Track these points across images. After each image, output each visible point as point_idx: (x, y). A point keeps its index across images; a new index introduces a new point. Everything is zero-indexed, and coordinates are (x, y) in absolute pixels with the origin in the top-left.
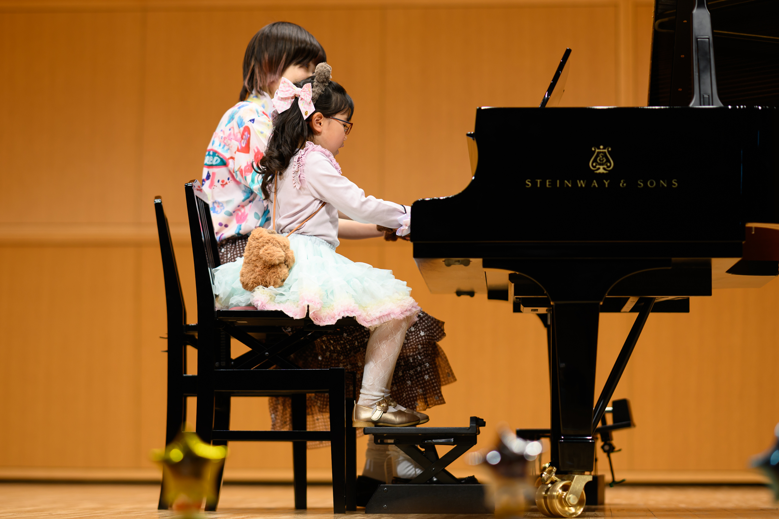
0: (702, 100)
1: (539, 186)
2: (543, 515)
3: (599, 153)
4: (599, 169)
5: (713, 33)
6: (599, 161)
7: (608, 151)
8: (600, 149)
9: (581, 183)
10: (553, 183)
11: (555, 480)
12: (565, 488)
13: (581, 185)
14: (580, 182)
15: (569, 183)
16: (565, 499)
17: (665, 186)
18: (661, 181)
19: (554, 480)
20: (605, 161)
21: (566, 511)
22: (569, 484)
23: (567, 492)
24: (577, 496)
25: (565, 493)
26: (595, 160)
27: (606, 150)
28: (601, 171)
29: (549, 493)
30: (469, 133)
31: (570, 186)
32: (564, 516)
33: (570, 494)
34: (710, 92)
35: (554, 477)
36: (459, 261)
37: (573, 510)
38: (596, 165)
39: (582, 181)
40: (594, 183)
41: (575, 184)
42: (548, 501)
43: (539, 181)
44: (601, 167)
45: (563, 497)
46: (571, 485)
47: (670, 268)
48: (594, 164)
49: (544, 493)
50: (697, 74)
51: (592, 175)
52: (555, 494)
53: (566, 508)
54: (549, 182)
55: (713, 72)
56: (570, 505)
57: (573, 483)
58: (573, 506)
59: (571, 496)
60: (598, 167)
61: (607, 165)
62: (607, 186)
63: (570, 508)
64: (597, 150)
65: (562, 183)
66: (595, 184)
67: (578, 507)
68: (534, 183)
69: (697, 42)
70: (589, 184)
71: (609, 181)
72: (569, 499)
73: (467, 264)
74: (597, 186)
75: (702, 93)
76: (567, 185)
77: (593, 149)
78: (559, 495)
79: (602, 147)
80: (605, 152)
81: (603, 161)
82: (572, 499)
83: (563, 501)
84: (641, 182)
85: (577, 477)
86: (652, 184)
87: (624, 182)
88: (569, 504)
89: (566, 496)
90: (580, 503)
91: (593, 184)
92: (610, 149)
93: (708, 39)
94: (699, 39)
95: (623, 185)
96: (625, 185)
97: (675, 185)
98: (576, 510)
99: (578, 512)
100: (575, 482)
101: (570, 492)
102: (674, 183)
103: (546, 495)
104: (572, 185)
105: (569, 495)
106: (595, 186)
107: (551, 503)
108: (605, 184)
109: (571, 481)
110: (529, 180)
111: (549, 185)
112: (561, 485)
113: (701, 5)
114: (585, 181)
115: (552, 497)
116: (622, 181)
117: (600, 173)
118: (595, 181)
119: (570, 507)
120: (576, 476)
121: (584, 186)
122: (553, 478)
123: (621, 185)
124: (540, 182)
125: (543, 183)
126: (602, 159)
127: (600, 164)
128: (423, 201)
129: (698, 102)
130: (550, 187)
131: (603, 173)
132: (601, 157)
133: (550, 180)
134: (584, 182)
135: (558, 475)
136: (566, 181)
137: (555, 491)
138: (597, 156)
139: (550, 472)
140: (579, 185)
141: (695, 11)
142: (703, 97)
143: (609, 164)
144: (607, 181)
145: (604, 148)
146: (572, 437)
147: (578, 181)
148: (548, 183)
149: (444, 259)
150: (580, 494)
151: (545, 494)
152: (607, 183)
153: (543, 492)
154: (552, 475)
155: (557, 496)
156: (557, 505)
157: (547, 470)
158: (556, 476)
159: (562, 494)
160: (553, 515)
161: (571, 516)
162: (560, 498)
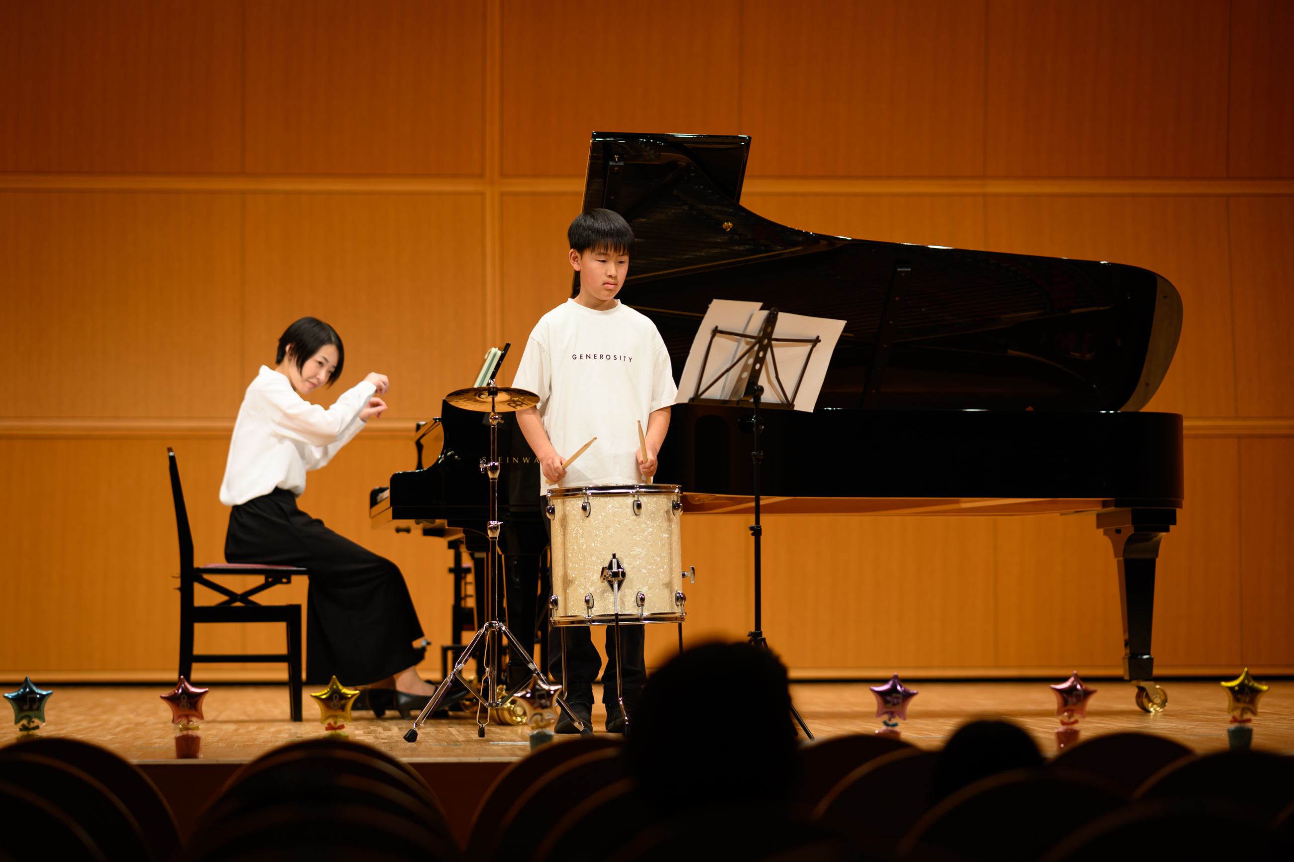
2: (494, 723)
10: (503, 461)
12: (513, 702)
13: (526, 461)
14: (525, 459)
16: (513, 710)
19: (504, 695)
21: (514, 720)
22: (517, 699)
23: (515, 705)
24: (522, 708)
25: (513, 706)
29: (500, 706)
30: (435, 418)
32: (512, 724)
33: (518, 706)
35: (504, 693)
36: (426, 521)
37: (519, 719)
41: (521, 460)
42: (500, 712)
45: (512, 709)
52: (505, 706)
53: (514, 718)
56: (517, 715)
58: (520, 716)
59: (517, 708)
63: (517, 718)
65: (511, 460)
67: (523, 717)
72: (516, 710)
76: (515, 462)
82: (519, 710)
83: (512, 713)
89: (513, 709)
90: (525, 714)
98: (522, 718)
104: (518, 462)
107: (502, 714)
112: (510, 700)
115: (503, 709)
128: (399, 474)
133: (501, 458)
135: (508, 692)
137: (506, 705)
139: (501, 690)
140: (525, 462)
155: (507, 708)
156: (507, 715)
157: (498, 687)
158: (506, 692)
159: (510, 707)
160: (503, 723)
161: (518, 723)
162: (509, 709)
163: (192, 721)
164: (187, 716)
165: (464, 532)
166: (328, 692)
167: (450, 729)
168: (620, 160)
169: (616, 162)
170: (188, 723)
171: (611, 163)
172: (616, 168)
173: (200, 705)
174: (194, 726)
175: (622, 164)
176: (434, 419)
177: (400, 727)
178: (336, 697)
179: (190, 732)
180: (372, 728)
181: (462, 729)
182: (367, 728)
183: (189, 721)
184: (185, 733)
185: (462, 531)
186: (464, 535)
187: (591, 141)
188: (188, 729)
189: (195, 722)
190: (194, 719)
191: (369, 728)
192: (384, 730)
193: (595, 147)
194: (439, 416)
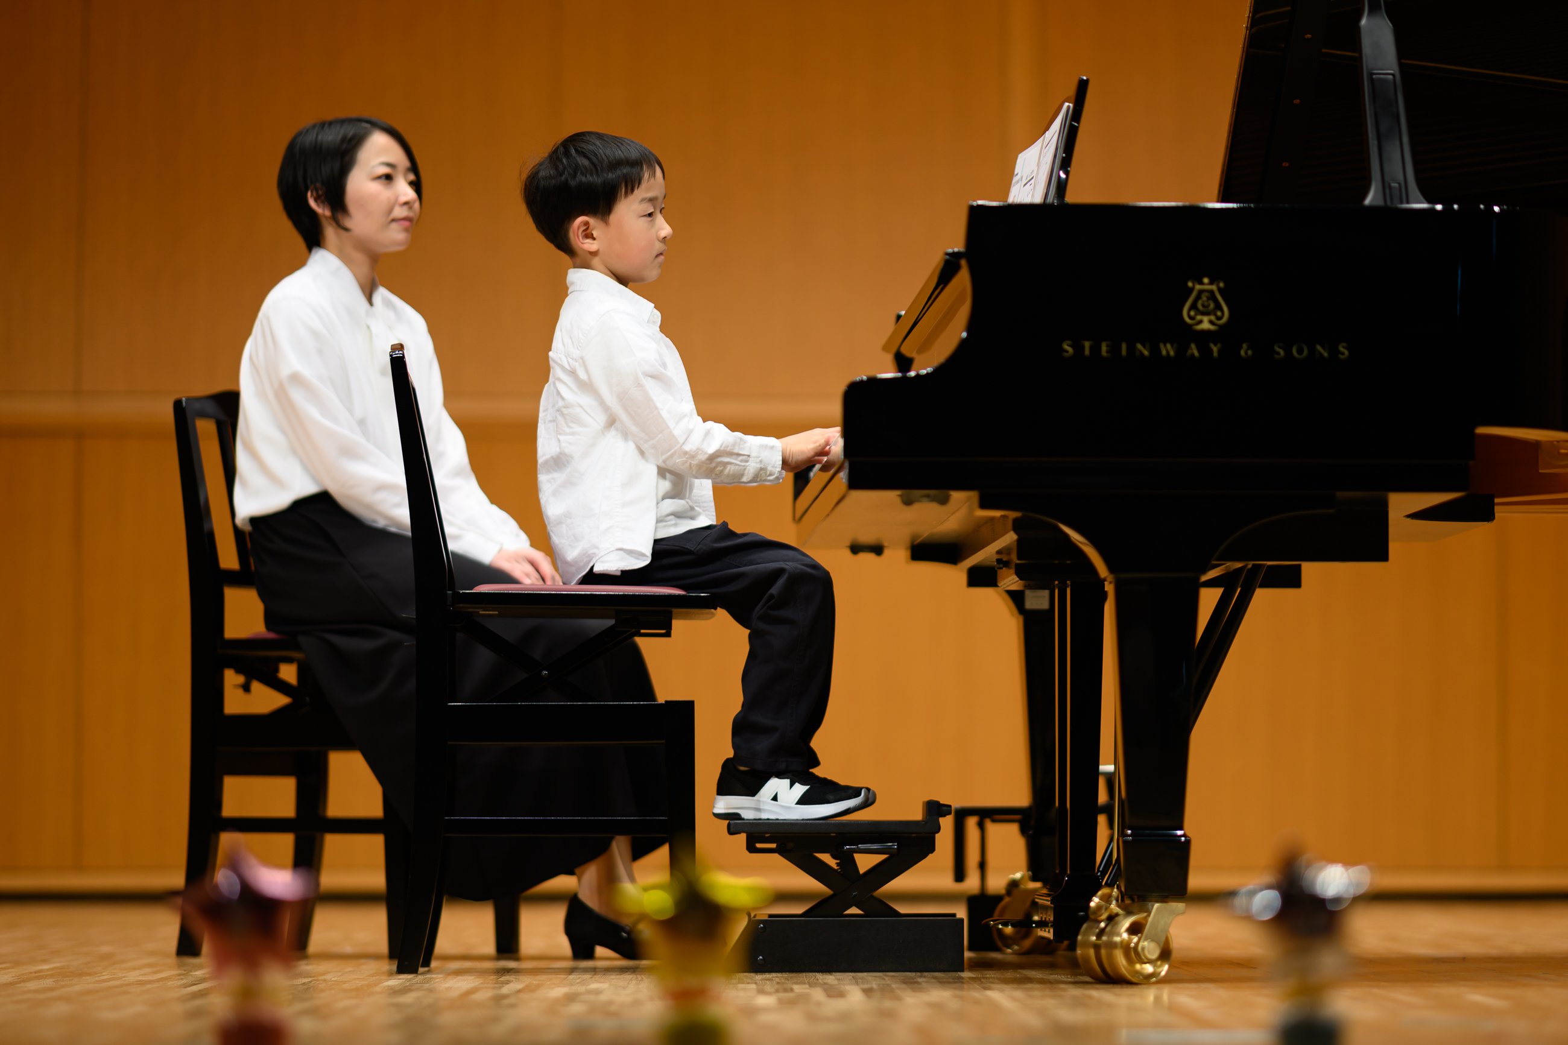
0: (1387, 191)
1: (1087, 352)
2: (1088, 979)
3: (1201, 292)
4: (1201, 322)
5: (1401, 66)
6: (1200, 307)
7: (1219, 289)
8: (1201, 283)
9: (1168, 350)
10: (1115, 349)
11: (1115, 912)
12: (1136, 929)
13: (1168, 352)
14: (1165, 346)
15: (1144, 347)
16: (1136, 948)
17: (1326, 355)
18: (1319, 347)
19: (1112, 912)
20: (1212, 306)
21: (1138, 973)
22: (1144, 922)
23: (1139, 935)
24: (1158, 943)
25: (1135, 939)
26: (1194, 306)
27: (1214, 287)
28: (1206, 325)
29: (1104, 938)
30: (950, 251)
31: (1146, 353)
32: (1134, 980)
33: (1146, 939)
34: (1401, 178)
35: (1113, 906)
36: (928, 496)
37: (1149, 969)
38: (1196, 315)
39: (1169, 346)
40: (1192, 349)
41: (1155, 351)
42: (1103, 952)
43: (1087, 344)
44: (1206, 319)
45: (1132, 945)
46: (1147, 922)
47: (1332, 511)
48: (1192, 313)
49: (1094, 938)
50: (1376, 142)
51: (1188, 334)
52: (1117, 939)
53: (1138, 966)
54: (1107, 346)
55: (1406, 139)
56: (1146, 961)
57: (1150, 919)
58: (1150, 962)
59: (1146, 943)
60: (1199, 317)
61: (1216, 315)
62: (1215, 354)
63: (1144, 966)
64: (1198, 287)
65: (1131, 349)
66: (1194, 350)
67: (1159, 963)
68: (1078, 348)
69: (1372, 81)
70: (1182, 350)
71: (1219, 345)
72: (1143, 949)
73: (944, 501)
74: (1196, 354)
75: (1387, 178)
76: (1142, 353)
77: (1190, 284)
78: (1125, 942)
79: (1206, 280)
80: (1212, 292)
81: (1209, 305)
82: (1150, 948)
83: (1133, 954)
84: (1280, 348)
85: (1158, 908)
86: (1300, 352)
87: (1248, 348)
88: (1143, 957)
89: (1137, 944)
90: (1164, 957)
91: (1190, 352)
92: (1222, 285)
93: (1391, 77)
94: (1374, 76)
95: (1246, 353)
96: (1250, 352)
97: (1343, 354)
98: (1155, 966)
99: (1159, 970)
100: (1154, 917)
101: (1146, 936)
102: (1342, 349)
103: (1099, 942)
104: (1151, 352)
105: (1144, 942)
106: (1193, 355)
107: (1110, 956)
108: (1212, 351)
109: (1145, 914)
110: (1069, 342)
111: (1107, 352)
112: (1126, 923)
113: (1374, 9)
114: (1175, 345)
115: (1112, 946)
116: (1245, 346)
117: (1203, 332)
118: (1193, 346)
119: (1145, 963)
120: (1157, 905)
121: (1172, 353)
122: (1112, 909)
123: (1242, 353)
124: (1091, 347)
125: (1096, 349)
126: (1206, 304)
127: (1203, 314)
128: (862, 381)
129: (1381, 196)
130: (1109, 355)
131: (1209, 332)
132: (1204, 299)
133: (1109, 342)
134: (1172, 346)
135: (1121, 904)
136: (1139, 346)
137: (1119, 935)
138: (1198, 297)
139: (1107, 899)
140: (1164, 353)
141: (1363, 22)
142: (1390, 187)
143: (1219, 314)
144: (1215, 345)
145: (1211, 283)
146: (1147, 832)
147: (1162, 346)
148: (1104, 348)
149: (898, 492)
150: (1163, 939)
151: (1097, 940)
152: (1215, 350)
153: (1093, 936)
154: (1111, 904)
155: (1122, 942)
156: (1121, 960)
157: (1100, 893)
158: (1118, 906)
159: (1130, 941)
160: (1111, 979)
161: (1147, 979)
162: (1126, 948)
165: (1017, 526)
167: (989, 993)
176: (947, 254)
177: (866, 986)
180: (798, 988)
181: (1018, 994)
182: (785, 990)
185: (1010, 524)
186: (1015, 537)
191: (792, 990)
192: (829, 996)
194: (958, 246)
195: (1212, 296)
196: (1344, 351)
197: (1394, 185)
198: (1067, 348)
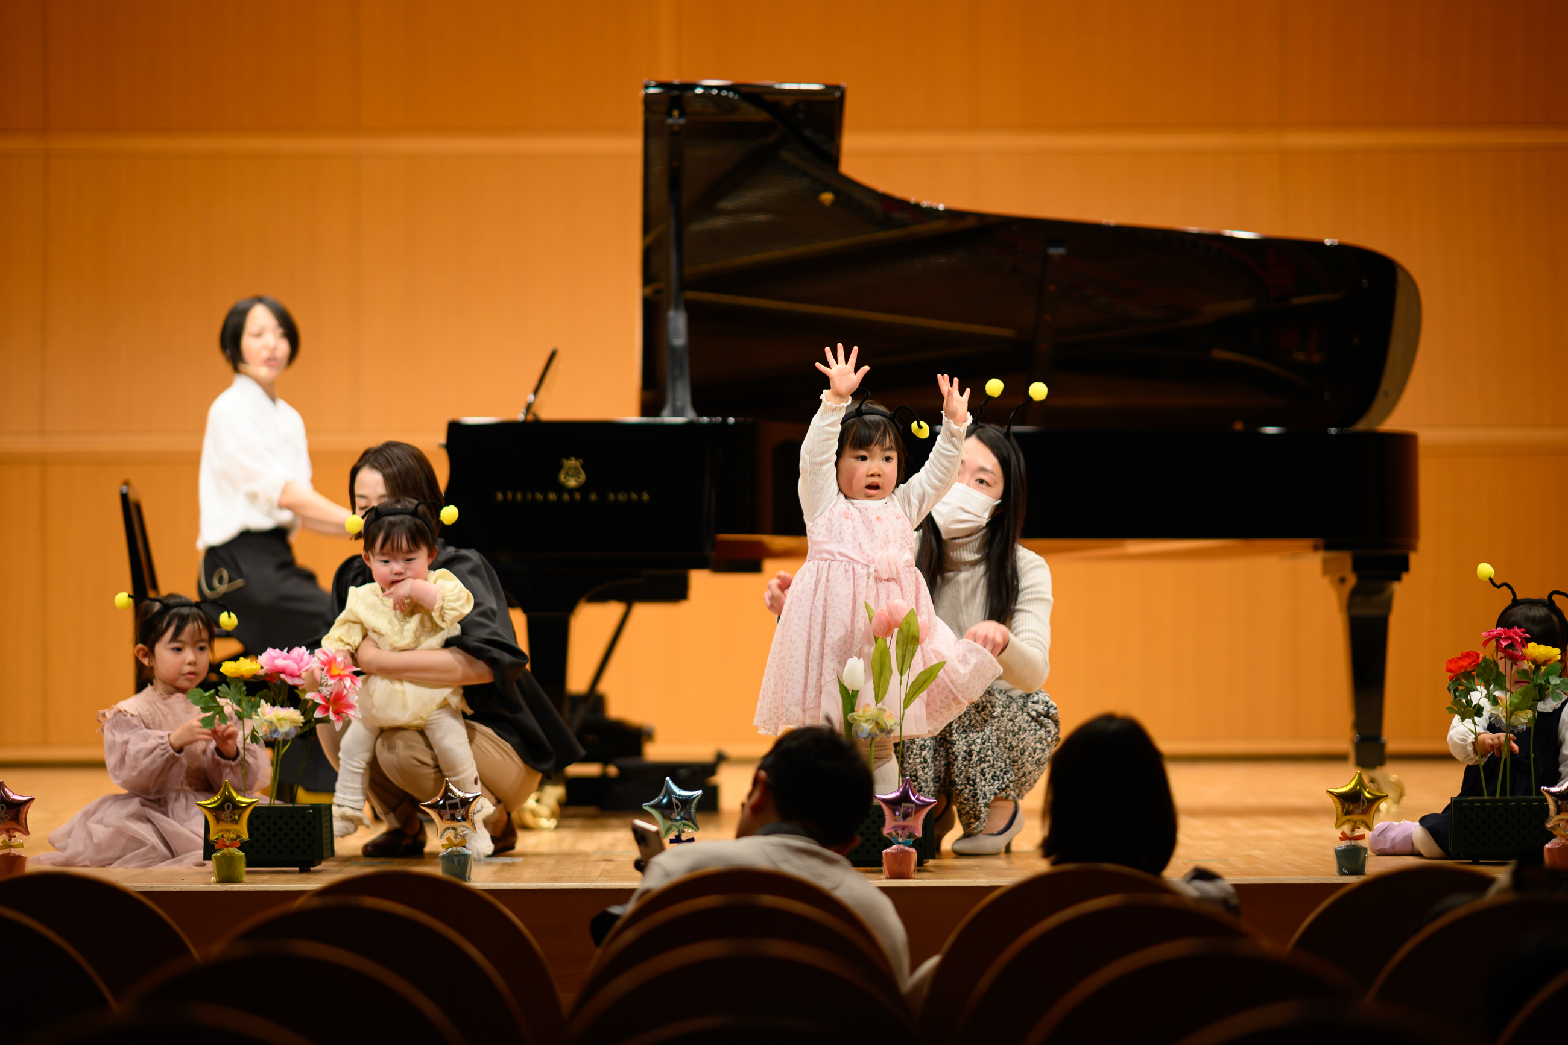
0: (675, 409)
1: (510, 498)
3: (570, 466)
4: (570, 482)
6: (571, 473)
7: (580, 464)
8: (570, 460)
9: (552, 497)
10: (524, 496)
12: (538, 801)
14: (551, 495)
15: (540, 495)
17: (636, 498)
18: (632, 495)
20: (575, 473)
23: (540, 804)
24: (549, 807)
25: (537, 806)
26: (567, 473)
27: (577, 463)
28: (572, 483)
30: (440, 443)
31: (541, 499)
33: (543, 806)
34: (683, 406)
38: (567, 478)
41: (545, 497)
43: (510, 494)
44: (572, 480)
45: (536, 809)
46: (544, 798)
50: (672, 382)
51: (561, 489)
55: (687, 381)
57: (545, 796)
60: (569, 479)
61: (578, 478)
62: (577, 499)
64: (568, 463)
65: (533, 496)
66: (566, 497)
67: (551, 819)
68: (505, 495)
70: (560, 496)
71: (579, 494)
74: (567, 499)
75: (674, 403)
76: (538, 499)
77: (564, 462)
79: (573, 458)
80: (575, 466)
82: (544, 810)
83: (535, 814)
84: (611, 495)
85: (548, 789)
86: (622, 497)
87: (595, 496)
88: (540, 815)
89: (538, 809)
90: (553, 815)
91: (564, 498)
92: (581, 462)
93: (682, 346)
94: (675, 347)
95: (594, 498)
96: (596, 498)
101: (542, 804)
102: (644, 496)
104: (543, 498)
105: (540, 807)
110: (500, 493)
111: (520, 498)
113: (677, 308)
114: (556, 495)
116: (593, 494)
118: (566, 494)
119: (542, 818)
120: (548, 787)
121: (554, 499)
123: (592, 498)
124: (512, 496)
125: (514, 497)
127: (572, 476)
129: (670, 413)
130: (521, 500)
131: (574, 487)
132: (572, 470)
133: (521, 493)
134: (554, 495)
136: (537, 495)
138: (568, 469)
140: (550, 499)
141: (672, 313)
142: (677, 407)
143: (580, 478)
145: (575, 461)
147: (549, 495)
148: (519, 496)
150: (552, 806)
152: (577, 496)
163: (15, 837)
164: (8, 831)
166: (218, 799)
168: (681, 115)
169: (676, 119)
170: (10, 840)
171: (670, 121)
172: (676, 128)
173: (24, 816)
174: (15, 844)
175: (682, 121)
178: (228, 807)
179: (14, 851)
183: (11, 837)
184: (5, 851)
187: (642, 93)
188: (11, 847)
189: (19, 838)
190: (17, 834)
193: (648, 100)
195: (576, 468)
196: (646, 497)
197: (679, 404)
198: (500, 496)
